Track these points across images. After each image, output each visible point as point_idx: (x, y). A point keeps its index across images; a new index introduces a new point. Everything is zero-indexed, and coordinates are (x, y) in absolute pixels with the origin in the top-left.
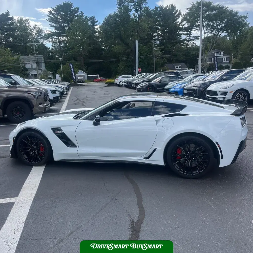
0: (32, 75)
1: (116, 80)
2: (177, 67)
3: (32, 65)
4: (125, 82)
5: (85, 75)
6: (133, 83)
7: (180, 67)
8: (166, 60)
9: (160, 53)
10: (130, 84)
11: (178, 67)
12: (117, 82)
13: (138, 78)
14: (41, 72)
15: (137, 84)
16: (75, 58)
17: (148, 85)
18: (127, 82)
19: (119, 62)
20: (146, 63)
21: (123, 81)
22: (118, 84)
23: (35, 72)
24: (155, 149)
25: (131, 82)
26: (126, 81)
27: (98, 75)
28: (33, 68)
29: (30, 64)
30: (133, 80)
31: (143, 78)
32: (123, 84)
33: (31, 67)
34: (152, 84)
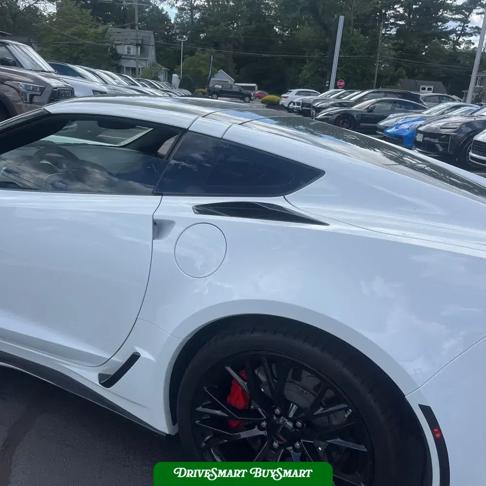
0: (128, 68)
1: (284, 97)
2: (423, 89)
3: (129, 49)
4: (298, 104)
5: (230, 80)
6: (314, 107)
7: (429, 89)
8: (404, 72)
9: (393, 53)
10: (308, 109)
11: (426, 89)
12: (284, 101)
13: (329, 97)
14: (145, 66)
15: (319, 110)
16: (216, 45)
17: (343, 114)
18: (304, 104)
19: (303, 61)
20: (358, 71)
21: (296, 101)
22: (286, 107)
23: (132, 64)
24: (135, 357)
25: (310, 104)
26: (301, 102)
27: (255, 85)
28: (132, 54)
29: (126, 47)
30: (316, 101)
31: (338, 97)
32: (296, 106)
33: (128, 52)
34: (350, 113)
